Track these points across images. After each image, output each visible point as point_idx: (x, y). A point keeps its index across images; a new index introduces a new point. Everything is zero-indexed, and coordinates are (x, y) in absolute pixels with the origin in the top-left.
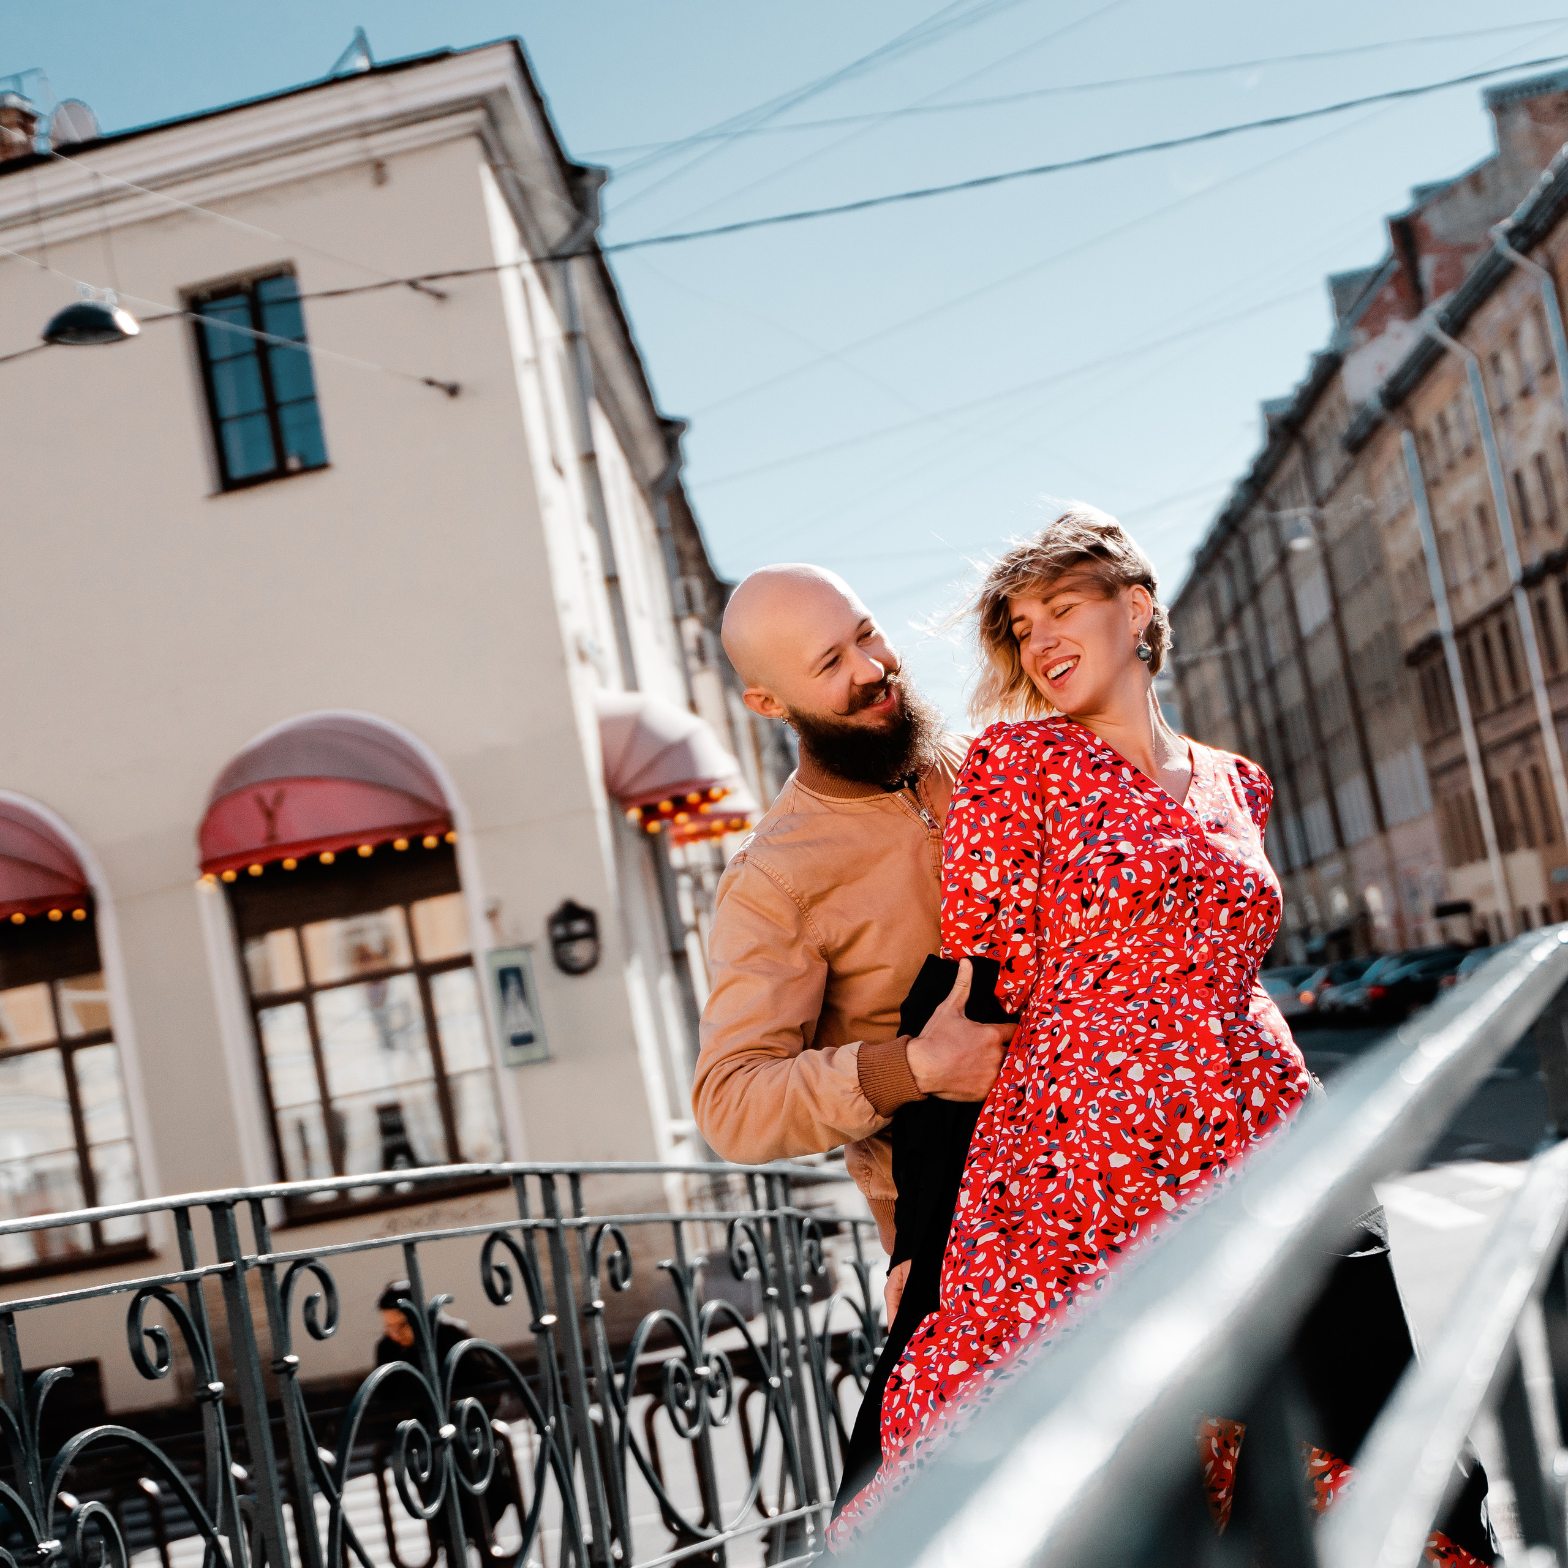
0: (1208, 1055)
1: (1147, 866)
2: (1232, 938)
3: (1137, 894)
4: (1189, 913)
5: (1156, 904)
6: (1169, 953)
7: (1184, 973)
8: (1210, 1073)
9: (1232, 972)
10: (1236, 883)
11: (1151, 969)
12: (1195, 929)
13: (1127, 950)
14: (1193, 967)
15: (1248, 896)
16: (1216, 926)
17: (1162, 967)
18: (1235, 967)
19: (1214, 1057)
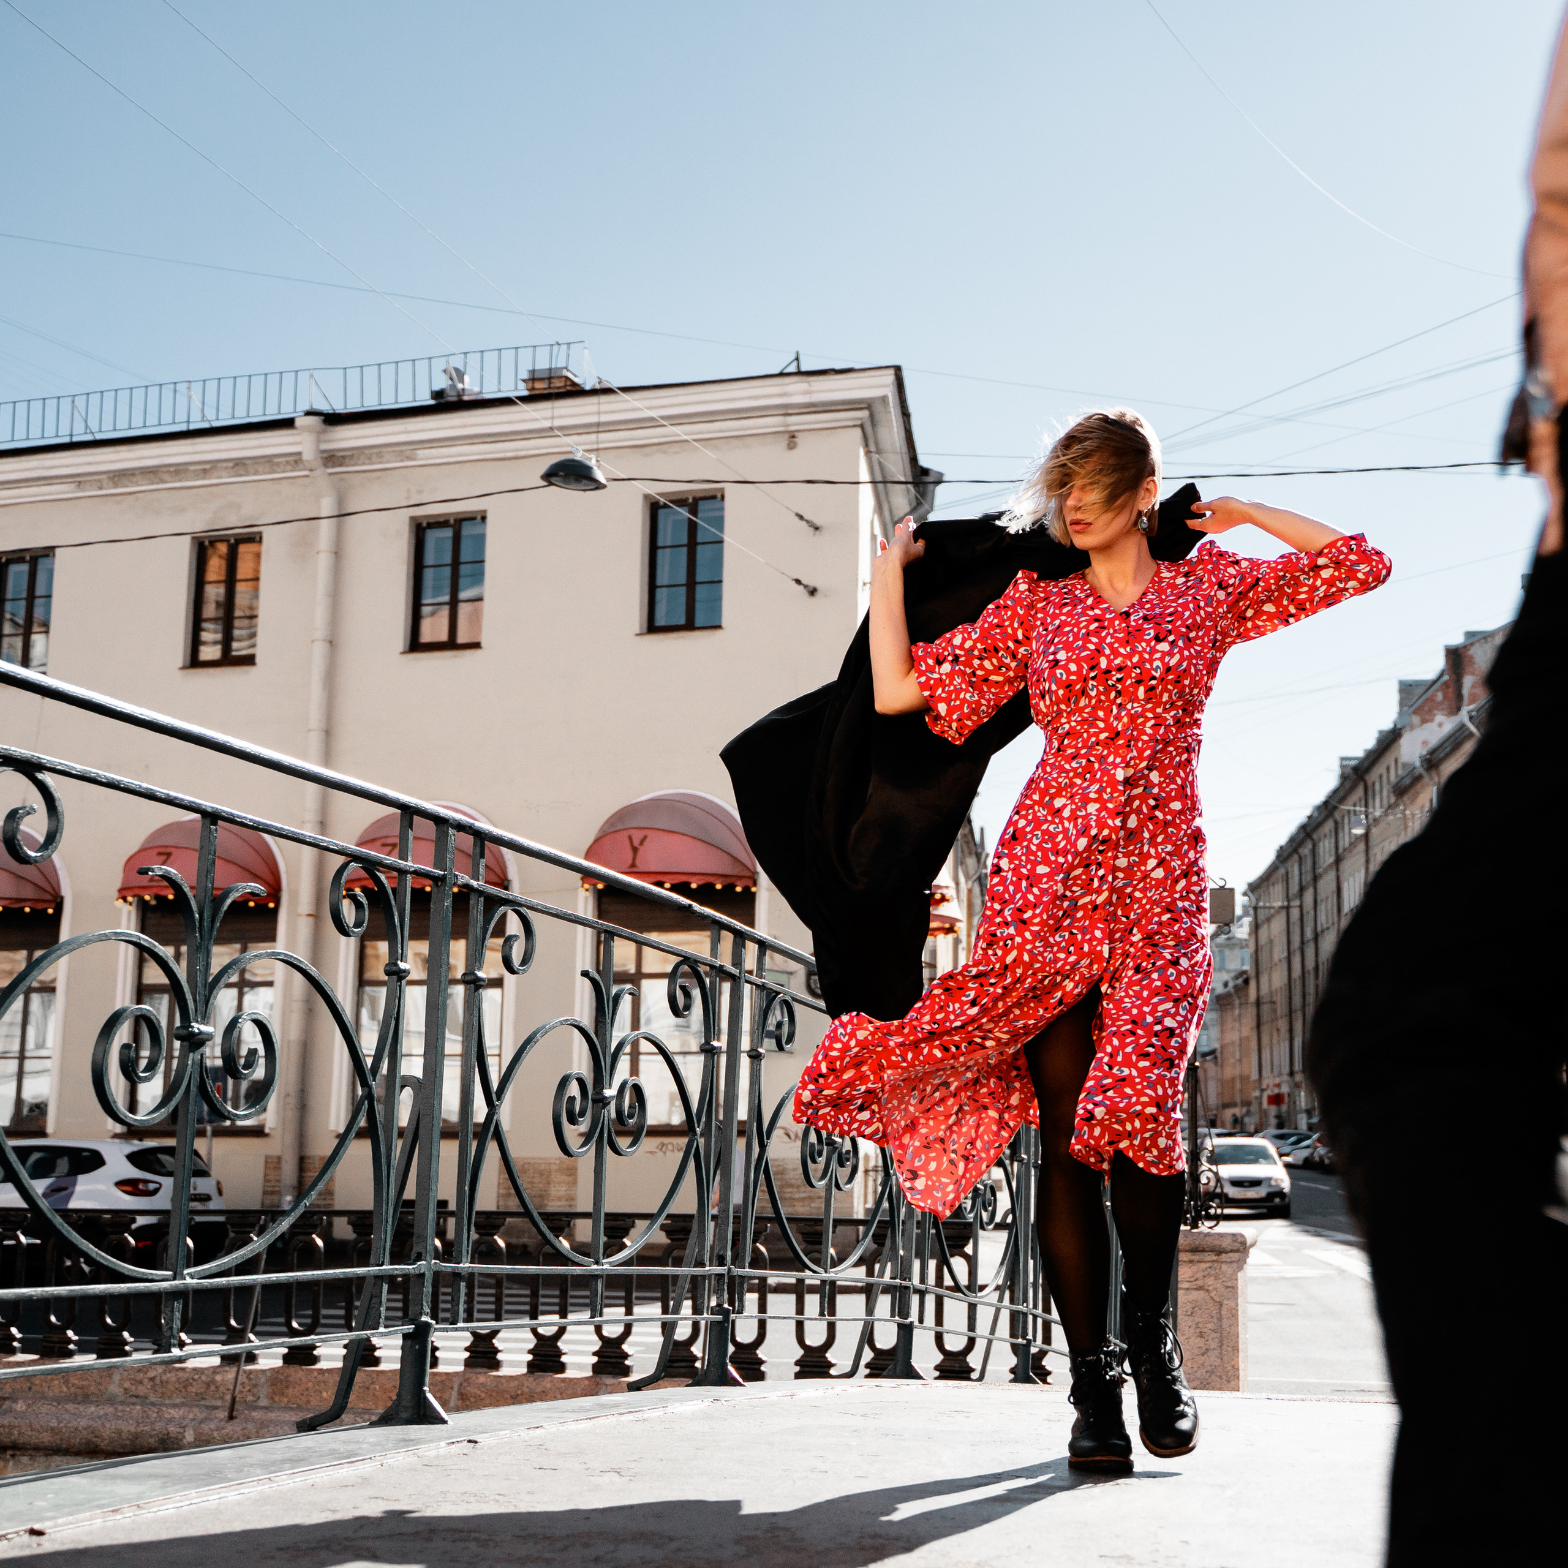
0: (1111, 793)
1: (1073, 667)
2: (1150, 706)
3: (1069, 686)
4: (1113, 694)
5: (1084, 692)
6: (1101, 725)
7: (1112, 739)
8: (1110, 805)
9: (1149, 731)
10: (1148, 666)
11: (1090, 737)
12: (1120, 706)
13: (1073, 724)
14: (1118, 734)
15: (1157, 675)
16: (1137, 700)
17: (1096, 735)
18: (1152, 727)
19: (1115, 795)
